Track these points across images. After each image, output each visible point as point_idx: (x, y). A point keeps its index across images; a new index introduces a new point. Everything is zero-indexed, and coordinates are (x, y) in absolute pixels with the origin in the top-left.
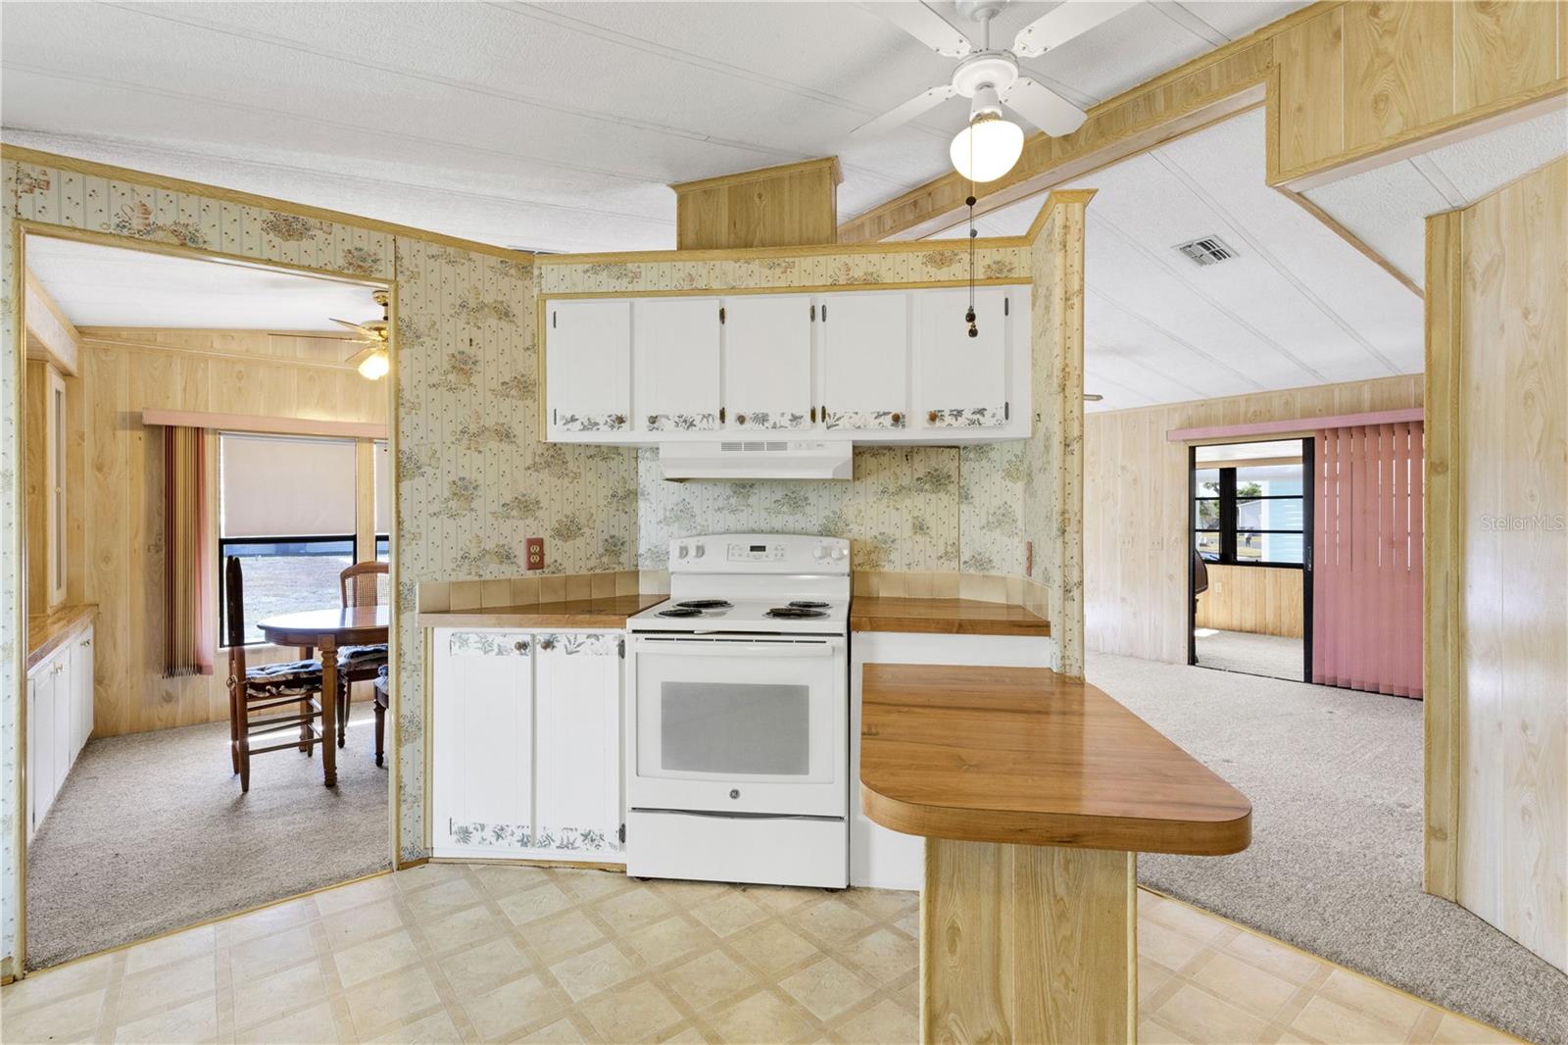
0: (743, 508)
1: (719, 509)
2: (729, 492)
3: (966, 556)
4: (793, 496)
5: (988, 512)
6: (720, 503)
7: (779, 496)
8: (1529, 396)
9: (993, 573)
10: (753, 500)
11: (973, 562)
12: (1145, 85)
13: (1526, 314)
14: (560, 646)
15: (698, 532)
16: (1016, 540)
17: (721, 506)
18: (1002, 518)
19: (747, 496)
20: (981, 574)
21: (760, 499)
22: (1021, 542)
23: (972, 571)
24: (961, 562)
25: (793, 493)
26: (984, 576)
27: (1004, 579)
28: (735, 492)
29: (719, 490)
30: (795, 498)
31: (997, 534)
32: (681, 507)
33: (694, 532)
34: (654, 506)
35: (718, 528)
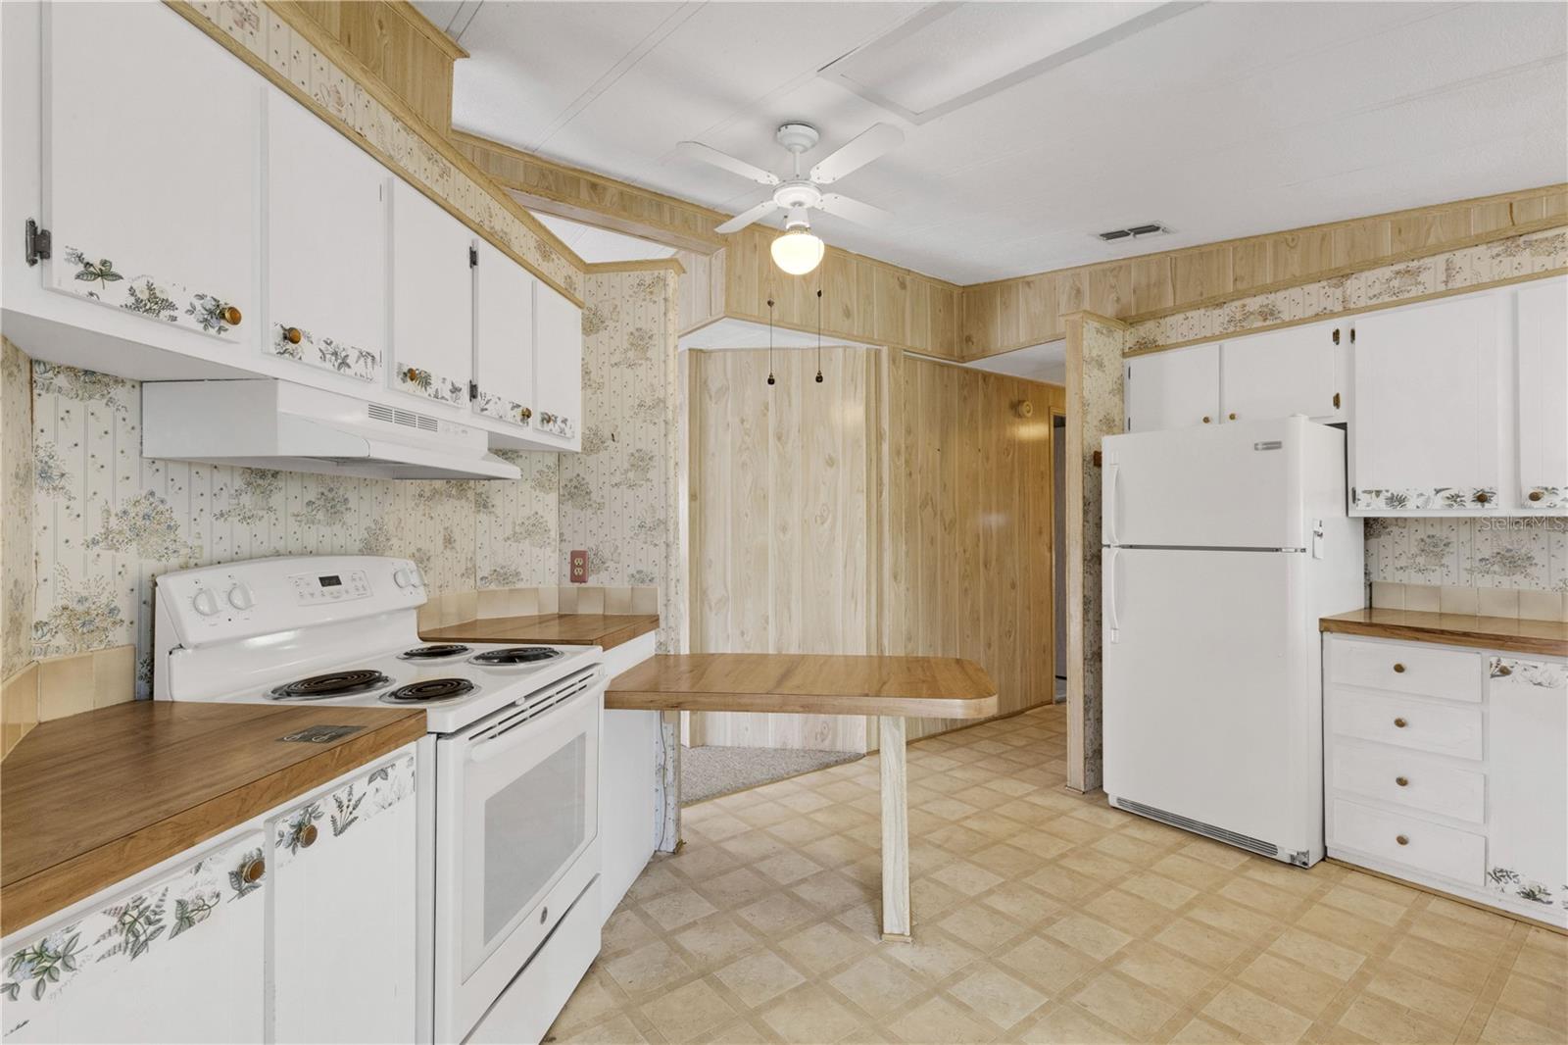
0: (261, 513)
1: (222, 515)
2: (239, 482)
3: (485, 570)
4: (330, 496)
5: (514, 523)
6: (223, 503)
7: (312, 494)
8: (744, 464)
9: (519, 585)
10: (277, 500)
11: (494, 577)
12: (662, 195)
13: (742, 421)
14: (323, 827)
15: (182, 560)
16: (549, 550)
17: (225, 509)
18: (532, 529)
19: (266, 493)
20: (507, 588)
21: (289, 498)
22: (553, 552)
23: (493, 587)
24: (478, 579)
25: (331, 490)
26: (511, 591)
27: (537, 589)
28: (249, 484)
29: (221, 478)
30: (333, 499)
31: (526, 544)
32: (144, 508)
33: (174, 561)
34: (77, 506)
35: (220, 550)
